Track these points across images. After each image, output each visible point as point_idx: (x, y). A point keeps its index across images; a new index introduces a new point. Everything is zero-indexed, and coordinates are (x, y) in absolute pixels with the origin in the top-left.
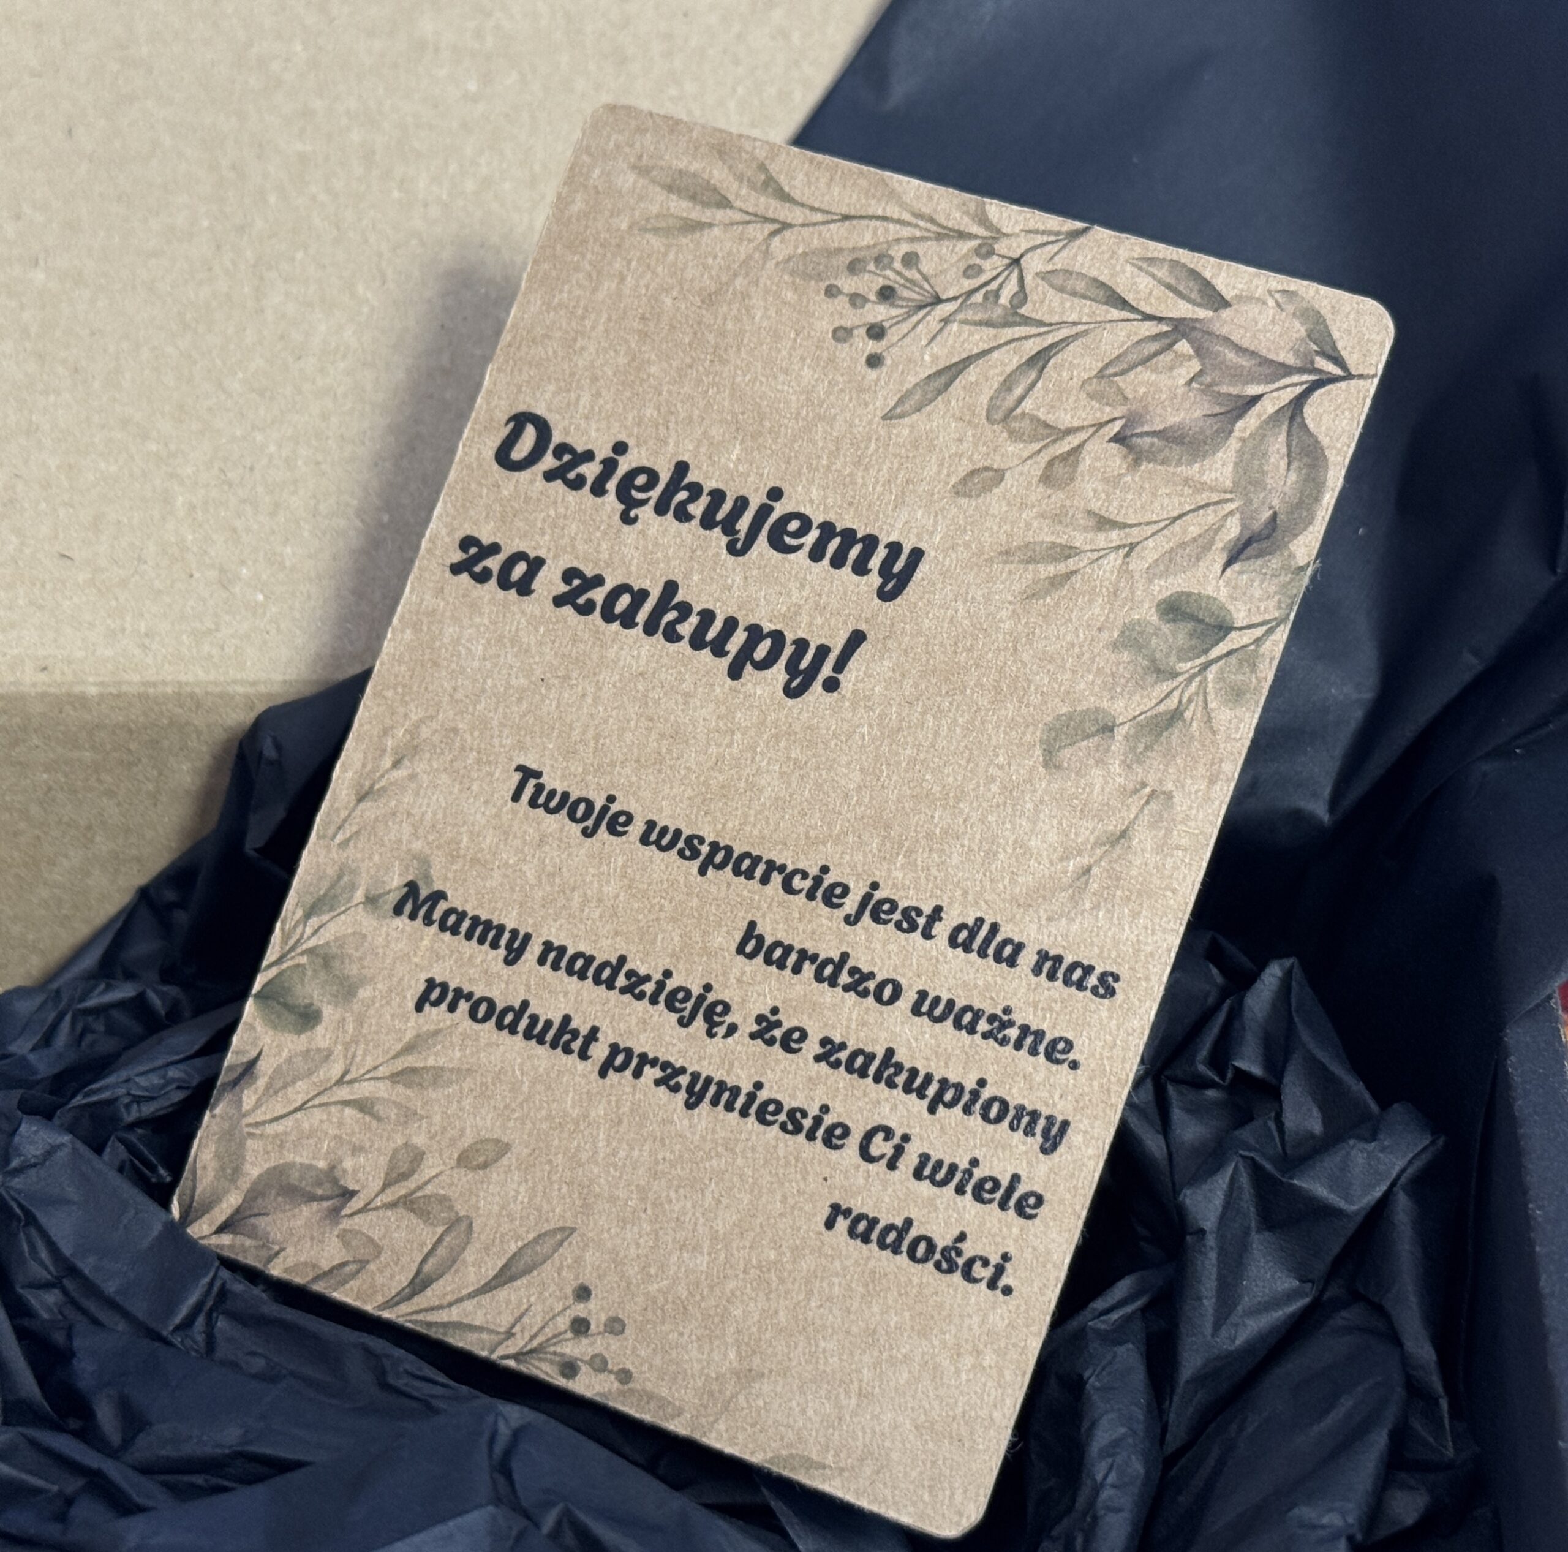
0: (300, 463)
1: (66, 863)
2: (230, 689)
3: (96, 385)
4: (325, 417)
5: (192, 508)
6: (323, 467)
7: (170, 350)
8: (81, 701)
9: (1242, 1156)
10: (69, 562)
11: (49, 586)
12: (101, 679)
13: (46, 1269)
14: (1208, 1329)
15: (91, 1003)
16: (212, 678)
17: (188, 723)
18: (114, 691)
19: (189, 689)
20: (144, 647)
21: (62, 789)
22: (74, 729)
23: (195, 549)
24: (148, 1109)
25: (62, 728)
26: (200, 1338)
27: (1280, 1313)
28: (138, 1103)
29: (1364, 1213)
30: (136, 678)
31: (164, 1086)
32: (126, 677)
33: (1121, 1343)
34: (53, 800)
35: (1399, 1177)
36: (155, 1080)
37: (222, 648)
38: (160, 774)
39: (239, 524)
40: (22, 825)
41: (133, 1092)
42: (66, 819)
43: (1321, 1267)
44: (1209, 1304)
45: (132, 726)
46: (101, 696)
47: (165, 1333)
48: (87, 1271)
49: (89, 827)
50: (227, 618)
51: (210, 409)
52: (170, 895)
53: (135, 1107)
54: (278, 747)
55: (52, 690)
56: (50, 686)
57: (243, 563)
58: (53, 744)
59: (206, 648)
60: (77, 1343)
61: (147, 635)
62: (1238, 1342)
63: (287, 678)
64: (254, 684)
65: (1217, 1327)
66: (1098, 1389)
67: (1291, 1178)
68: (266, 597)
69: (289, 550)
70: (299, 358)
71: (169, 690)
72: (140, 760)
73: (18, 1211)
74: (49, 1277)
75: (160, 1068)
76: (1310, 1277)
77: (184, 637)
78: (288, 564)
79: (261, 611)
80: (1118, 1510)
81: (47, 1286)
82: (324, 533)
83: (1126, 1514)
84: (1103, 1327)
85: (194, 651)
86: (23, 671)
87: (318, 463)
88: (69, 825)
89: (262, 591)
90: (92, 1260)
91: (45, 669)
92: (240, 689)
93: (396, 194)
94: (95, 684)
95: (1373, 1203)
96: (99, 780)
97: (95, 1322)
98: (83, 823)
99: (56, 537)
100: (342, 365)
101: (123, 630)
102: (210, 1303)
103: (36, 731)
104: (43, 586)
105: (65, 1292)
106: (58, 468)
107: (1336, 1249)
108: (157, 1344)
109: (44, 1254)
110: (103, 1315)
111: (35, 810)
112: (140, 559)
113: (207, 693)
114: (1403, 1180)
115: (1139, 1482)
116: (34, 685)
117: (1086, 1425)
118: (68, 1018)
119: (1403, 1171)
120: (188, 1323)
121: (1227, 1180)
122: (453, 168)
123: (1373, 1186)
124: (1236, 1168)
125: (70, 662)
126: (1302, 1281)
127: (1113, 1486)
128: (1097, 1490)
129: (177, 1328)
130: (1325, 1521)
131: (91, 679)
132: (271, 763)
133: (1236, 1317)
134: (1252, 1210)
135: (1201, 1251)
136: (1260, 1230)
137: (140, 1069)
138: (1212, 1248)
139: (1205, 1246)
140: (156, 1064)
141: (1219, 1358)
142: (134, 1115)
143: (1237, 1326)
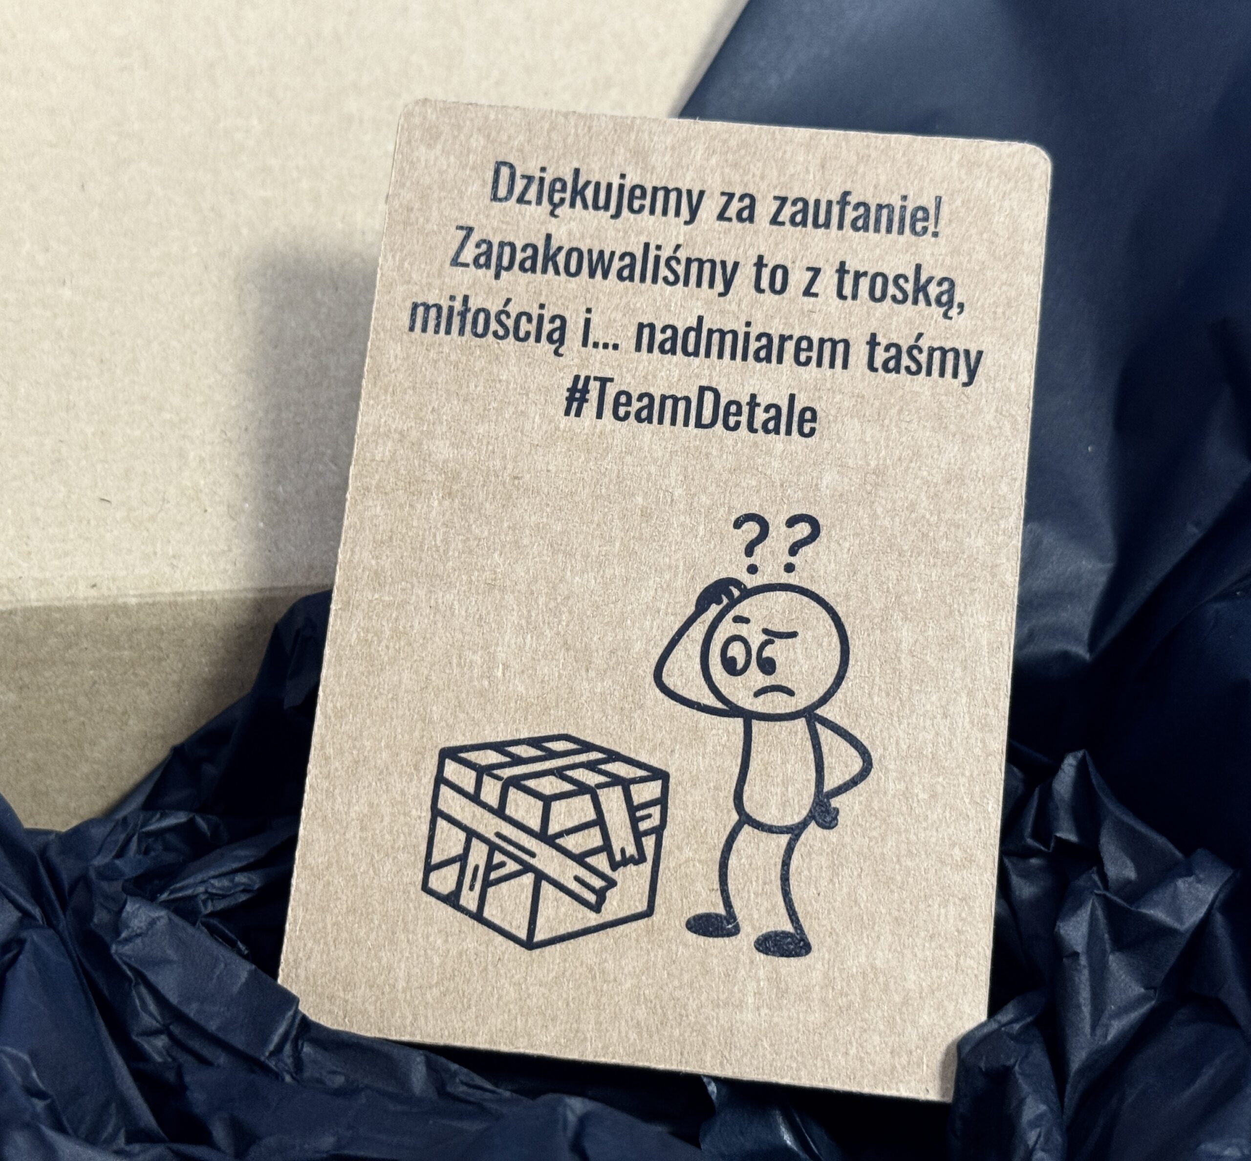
1: (104, 743)
3: (119, 372)
4: (300, 390)
5: (202, 460)
6: (302, 426)
7: (174, 343)
8: (124, 610)
9: (1097, 895)
10: (108, 505)
11: (93, 523)
12: (139, 592)
13: (154, 1018)
14: (1087, 1029)
15: (152, 827)
18: (150, 601)
19: (209, 597)
20: (173, 566)
21: (104, 682)
22: (117, 633)
23: (207, 491)
24: (221, 905)
25: (107, 633)
26: (289, 1061)
28: (212, 900)
29: (1191, 930)
30: (168, 590)
31: (232, 888)
32: (160, 590)
33: (1030, 1042)
34: (97, 691)
35: (1214, 901)
36: (225, 882)
39: (239, 470)
40: (71, 714)
41: (209, 890)
42: (106, 706)
43: (1161, 976)
44: (1086, 1010)
45: (164, 628)
46: (139, 605)
47: (263, 1059)
48: (192, 1015)
49: (125, 713)
50: (236, 541)
52: (201, 752)
53: (210, 904)
55: (100, 602)
56: (98, 599)
57: (246, 499)
58: (99, 646)
60: (187, 1077)
61: (174, 557)
62: (1109, 1038)
65: (1094, 1027)
67: (1138, 907)
68: (266, 525)
69: (281, 489)
71: (194, 598)
72: (168, 656)
73: (129, 973)
74: (158, 1025)
75: (228, 873)
76: (1153, 984)
77: (204, 557)
78: (281, 499)
79: (262, 536)
81: (156, 1033)
82: (307, 475)
85: (213, 567)
86: (77, 589)
87: (298, 424)
88: (108, 711)
90: (195, 1006)
91: (94, 586)
94: (134, 596)
95: (1197, 922)
96: (136, 675)
98: (120, 709)
99: (96, 485)
100: (309, 351)
101: (155, 553)
102: (293, 1033)
103: (86, 636)
104: (89, 522)
105: (171, 1036)
106: (94, 434)
107: (1172, 959)
109: (152, 1007)
110: (207, 1051)
111: (82, 700)
112: (164, 500)
114: (1217, 904)
116: (86, 599)
118: (135, 839)
119: (1216, 897)
120: (279, 1049)
121: (1089, 913)
123: (1196, 910)
124: (1093, 904)
125: (114, 580)
126: (1146, 988)
127: (1043, 1150)
128: (1029, 1153)
129: (272, 1054)
130: (1227, 1152)
131: (131, 592)
133: (1104, 1020)
134: (1106, 936)
135: (1076, 969)
136: (1113, 952)
137: (212, 873)
138: (1084, 967)
139: (1079, 965)
140: (224, 869)
141: (1096, 1052)
142: (210, 908)
143: (1107, 1027)
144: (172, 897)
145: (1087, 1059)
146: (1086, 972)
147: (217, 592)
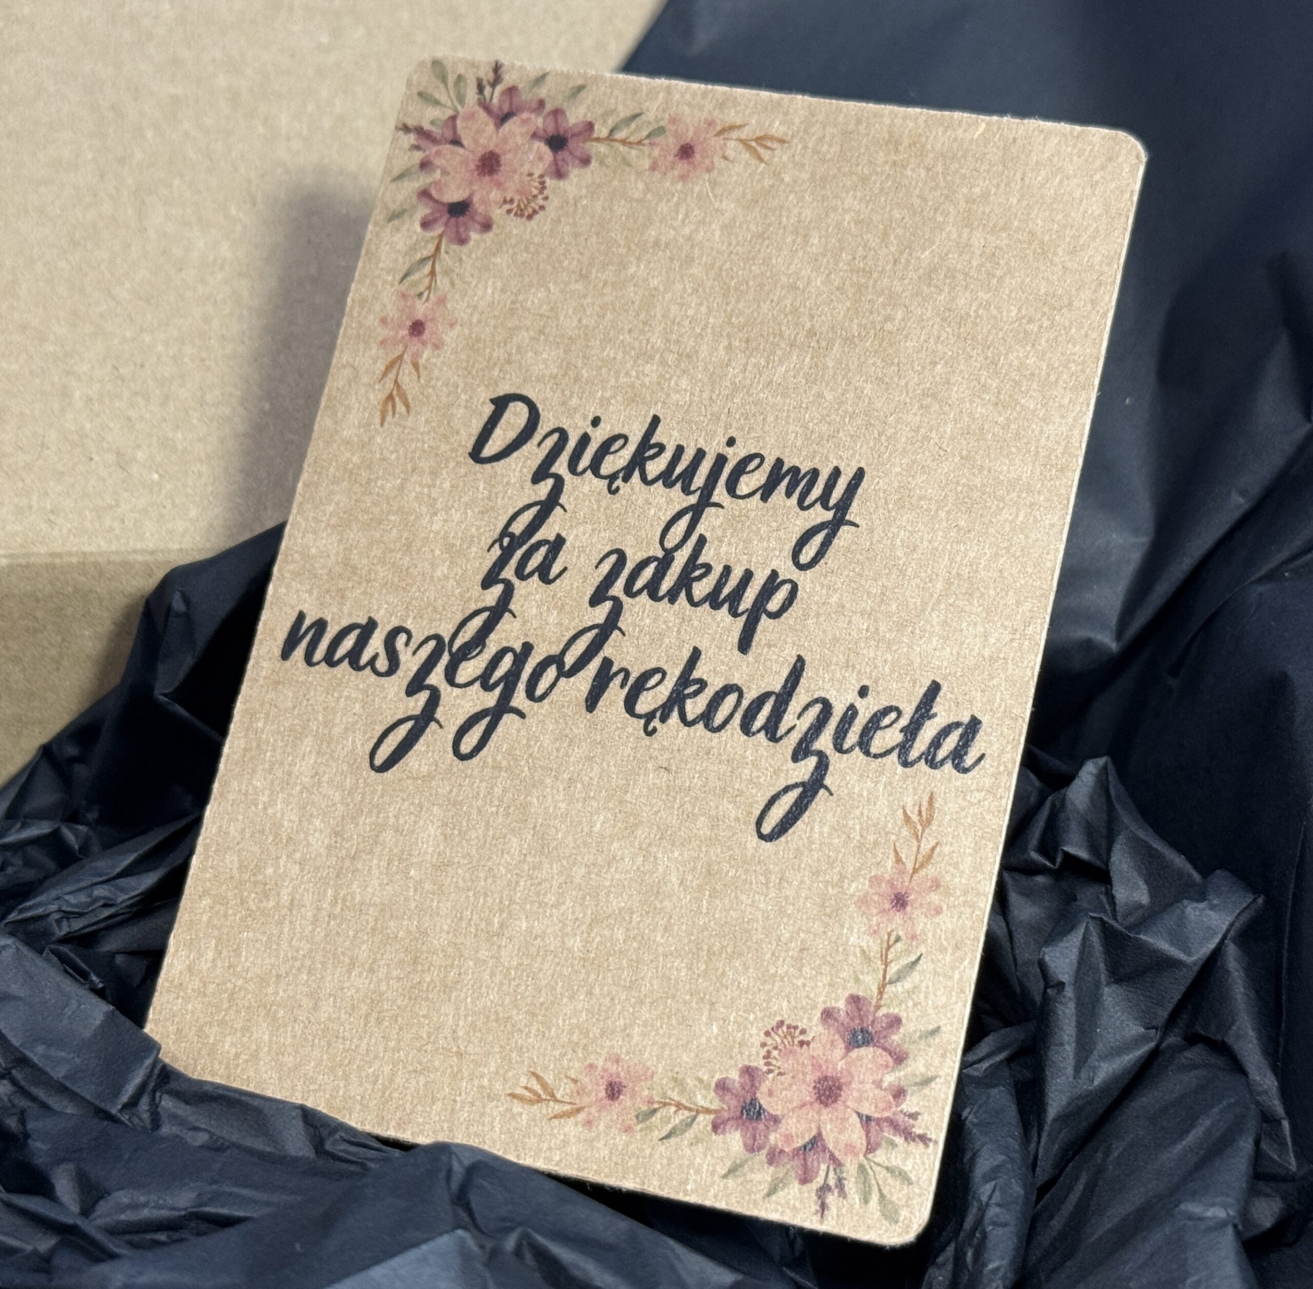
0: (186, 360)
2: (131, 558)
4: (207, 319)
5: (89, 400)
6: (207, 363)
7: (62, 264)
9: (1092, 918)
12: (10, 552)
14: (1070, 1071)
15: (11, 839)
16: (114, 548)
17: (90, 591)
18: (23, 561)
19: (92, 559)
20: (50, 523)
23: (94, 436)
24: (77, 925)
26: (146, 1116)
27: (1131, 1056)
28: (68, 919)
29: (1201, 963)
30: (43, 550)
31: (91, 904)
32: (35, 550)
33: (994, 1086)
35: (1228, 930)
36: (83, 898)
37: (123, 521)
38: (64, 640)
39: (131, 413)
41: (64, 908)
43: (1163, 1014)
44: (1069, 1049)
45: (40, 595)
46: (11, 567)
47: (114, 1111)
48: (35, 1060)
50: (125, 495)
51: (101, 315)
52: (72, 750)
53: (65, 923)
54: (186, 600)
57: (139, 447)
59: (108, 522)
60: (30, 1126)
61: (52, 512)
62: (1096, 1083)
63: (183, 546)
64: (152, 553)
65: (1077, 1069)
66: (974, 1125)
67: (1138, 933)
68: (161, 476)
69: (180, 435)
70: (181, 270)
71: (74, 560)
72: (45, 628)
75: (87, 888)
76: (1154, 1023)
77: (87, 513)
78: (180, 447)
79: (156, 489)
80: (1005, 1225)
82: (211, 420)
83: (1011, 1228)
84: (976, 1074)
85: (97, 524)
87: (203, 360)
89: (157, 472)
92: (140, 558)
93: (261, 130)
95: (1208, 953)
96: (6, 648)
97: (45, 1106)
100: (220, 276)
101: (30, 508)
102: (151, 1085)
105: (14, 1082)
107: (1177, 996)
108: (105, 1123)
110: (54, 1101)
112: (43, 445)
113: (109, 562)
114: (1232, 933)
115: (1020, 1201)
117: (968, 1155)
119: (1232, 925)
120: (133, 1103)
121: (1080, 937)
122: (310, 108)
123: (1207, 939)
124: (1087, 928)
126: (1147, 1028)
127: (998, 1205)
128: (983, 1210)
129: (125, 1106)
130: (1209, 1214)
132: (179, 615)
133: (1093, 1060)
134: (1102, 965)
135: (1061, 1003)
136: (1108, 984)
137: (69, 889)
138: (1070, 999)
139: (1064, 997)
140: (83, 884)
141: (1080, 1097)
142: (65, 930)
143: (1094, 1069)
144: (20, 917)
145: (1069, 1104)
146: (1072, 1005)
147: (101, 554)
